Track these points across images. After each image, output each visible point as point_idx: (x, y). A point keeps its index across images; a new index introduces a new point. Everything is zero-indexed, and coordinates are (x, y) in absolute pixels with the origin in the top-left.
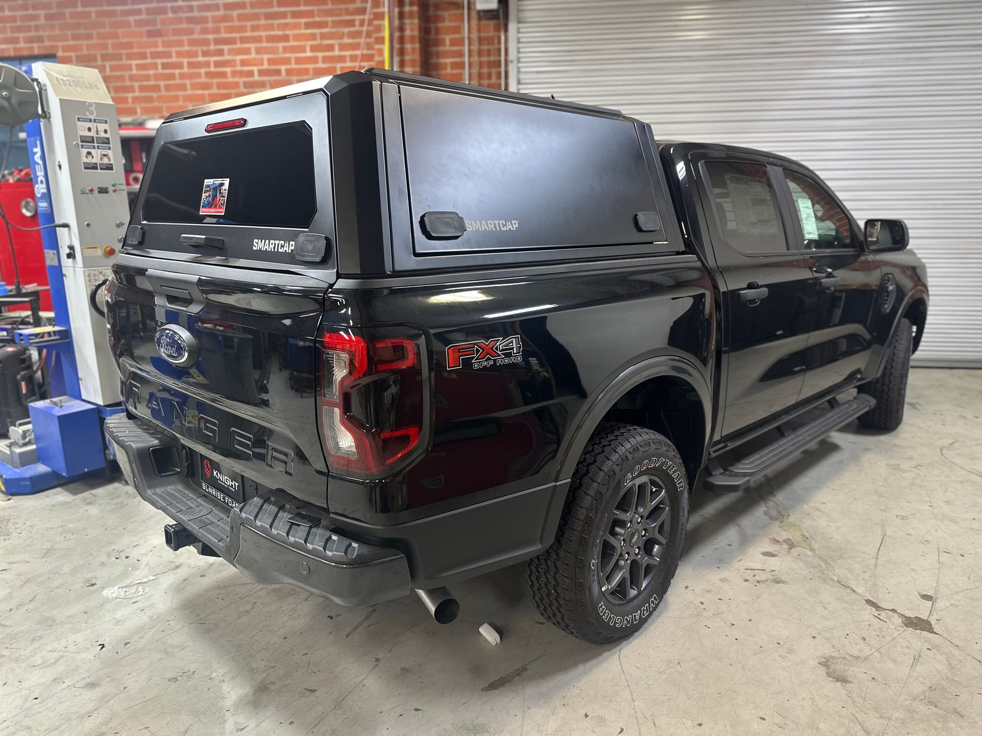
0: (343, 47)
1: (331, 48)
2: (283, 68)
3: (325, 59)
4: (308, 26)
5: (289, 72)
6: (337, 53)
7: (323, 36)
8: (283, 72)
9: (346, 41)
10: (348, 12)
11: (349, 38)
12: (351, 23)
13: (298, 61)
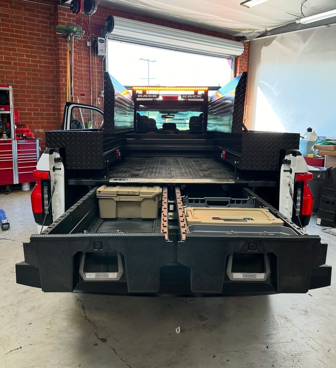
0: (40, 57)
1: (36, 57)
2: (12, 62)
3: (33, 61)
4: (24, 47)
5: (15, 64)
6: (38, 59)
7: (31, 52)
8: (12, 63)
9: (42, 55)
10: (43, 45)
11: (43, 54)
12: (45, 49)
13: (20, 60)
